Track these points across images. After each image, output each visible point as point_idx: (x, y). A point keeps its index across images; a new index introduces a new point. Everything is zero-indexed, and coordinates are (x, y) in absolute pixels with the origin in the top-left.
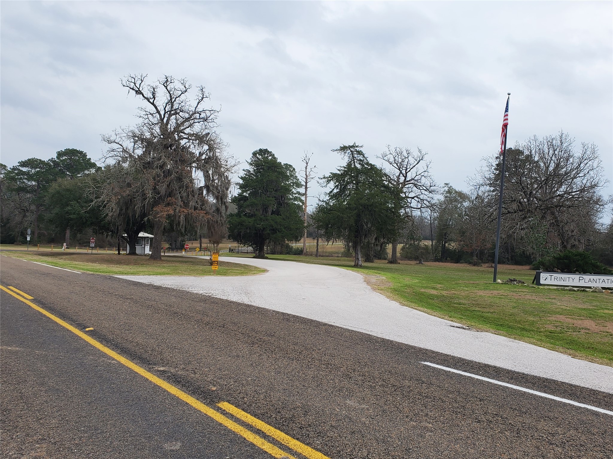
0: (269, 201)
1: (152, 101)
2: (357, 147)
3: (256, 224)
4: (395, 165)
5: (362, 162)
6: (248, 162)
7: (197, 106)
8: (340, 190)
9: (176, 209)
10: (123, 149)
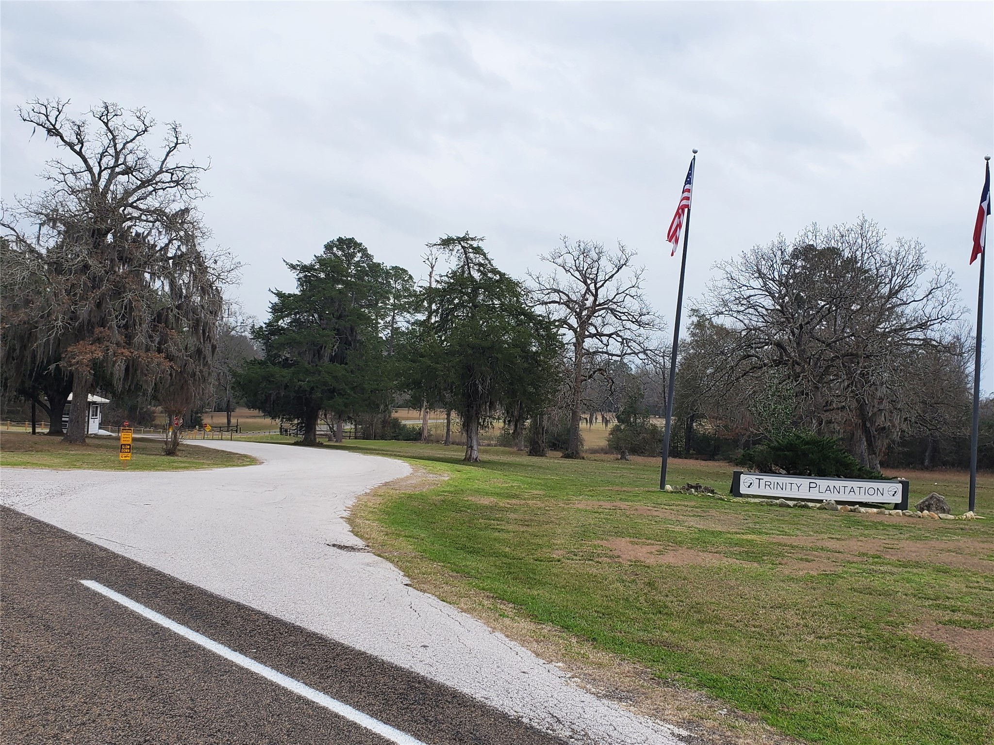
0: (323, 336)
1: (77, 148)
2: (473, 239)
3: (296, 380)
4: (577, 274)
5: (484, 268)
6: (287, 264)
7: (165, 159)
8: (441, 318)
9: (108, 350)
10: (18, 236)
